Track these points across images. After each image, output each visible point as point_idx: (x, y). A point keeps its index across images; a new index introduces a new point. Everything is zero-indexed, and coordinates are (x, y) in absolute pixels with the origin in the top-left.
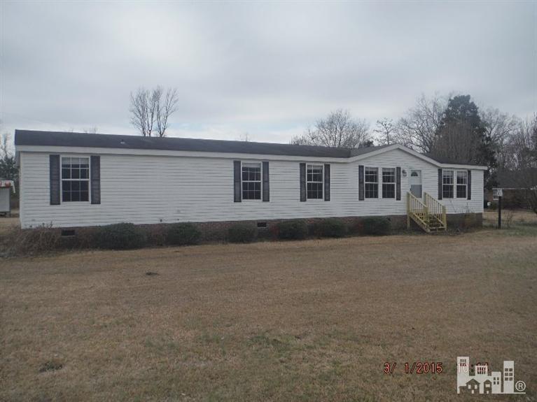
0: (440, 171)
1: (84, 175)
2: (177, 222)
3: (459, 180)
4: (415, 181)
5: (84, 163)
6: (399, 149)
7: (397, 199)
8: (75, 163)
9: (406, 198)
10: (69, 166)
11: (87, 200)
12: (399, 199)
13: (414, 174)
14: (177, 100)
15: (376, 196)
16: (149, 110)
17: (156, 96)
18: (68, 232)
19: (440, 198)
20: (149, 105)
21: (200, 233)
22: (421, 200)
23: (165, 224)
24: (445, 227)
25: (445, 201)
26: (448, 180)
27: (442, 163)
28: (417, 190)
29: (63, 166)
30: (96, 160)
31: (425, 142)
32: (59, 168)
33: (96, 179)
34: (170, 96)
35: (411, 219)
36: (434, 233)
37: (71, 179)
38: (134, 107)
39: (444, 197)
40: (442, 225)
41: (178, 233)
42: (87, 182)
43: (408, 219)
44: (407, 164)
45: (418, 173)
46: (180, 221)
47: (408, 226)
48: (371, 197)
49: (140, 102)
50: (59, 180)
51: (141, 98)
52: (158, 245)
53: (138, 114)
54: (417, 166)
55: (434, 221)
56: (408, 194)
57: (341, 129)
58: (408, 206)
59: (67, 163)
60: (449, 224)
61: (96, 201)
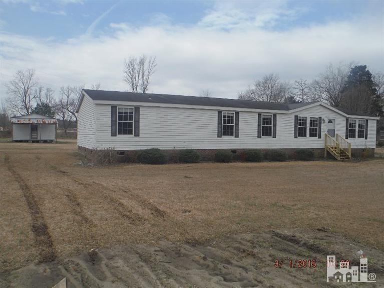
0: (347, 120)
1: (131, 118)
2: (183, 148)
3: (360, 126)
4: (331, 126)
5: (131, 111)
6: (321, 105)
7: (319, 138)
8: (126, 111)
9: (324, 137)
10: (122, 113)
11: (132, 134)
12: (320, 137)
13: (330, 122)
14: (156, 65)
15: (305, 135)
16: (136, 72)
17: (142, 62)
18: (122, 153)
19: (347, 138)
20: (137, 68)
21: (199, 156)
22: (334, 139)
23: (176, 150)
24: (350, 157)
25: (350, 140)
26: (352, 125)
27: (348, 114)
28: (332, 132)
29: (119, 113)
30: (137, 109)
31: (331, 98)
32: (116, 114)
33: (137, 122)
34: (152, 62)
35: (328, 152)
36: (343, 160)
37: (128, 121)
38: (127, 70)
39: (349, 137)
40: (348, 156)
41: (186, 155)
42: (132, 123)
43: (326, 151)
44: (325, 115)
45: (333, 121)
46: (185, 148)
47: (325, 155)
48: (302, 136)
49: (131, 66)
50: (116, 121)
51: (131, 64)
52: (175, 162)
53: (130, 75)
54: (332, 116)
55: (343, 153)
56: (326, 135)
57: (272, 87)
58: (326, 143)
59: (121, 111)
60: (352, 155)
61: (137, 135)
